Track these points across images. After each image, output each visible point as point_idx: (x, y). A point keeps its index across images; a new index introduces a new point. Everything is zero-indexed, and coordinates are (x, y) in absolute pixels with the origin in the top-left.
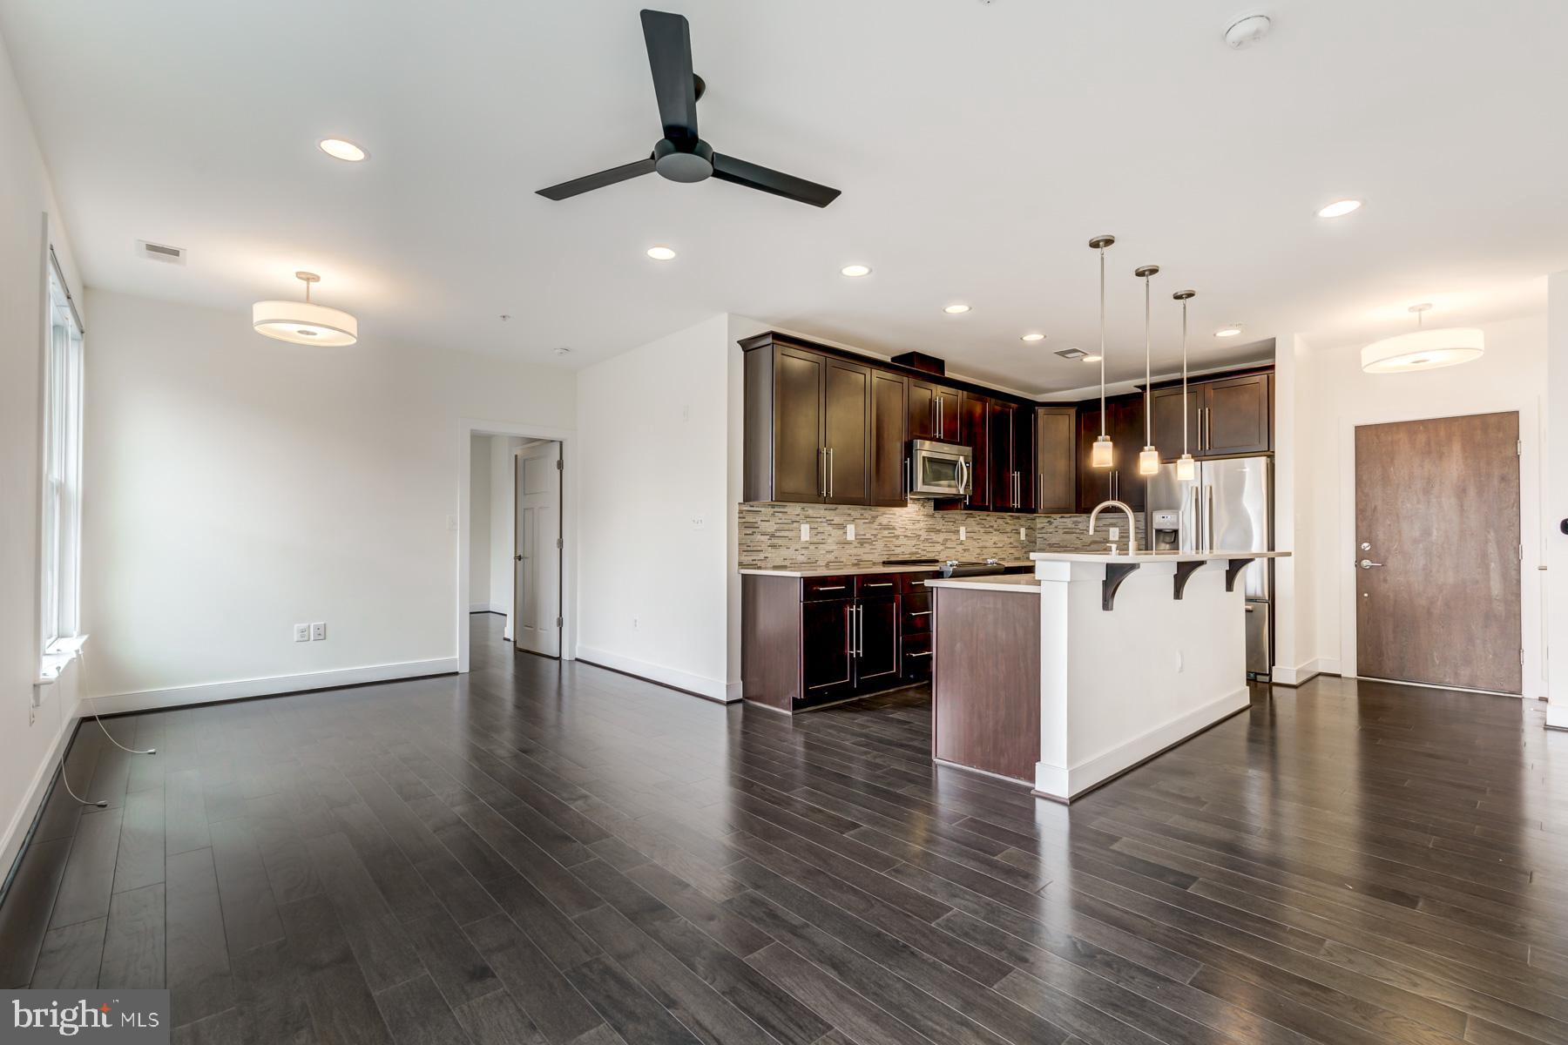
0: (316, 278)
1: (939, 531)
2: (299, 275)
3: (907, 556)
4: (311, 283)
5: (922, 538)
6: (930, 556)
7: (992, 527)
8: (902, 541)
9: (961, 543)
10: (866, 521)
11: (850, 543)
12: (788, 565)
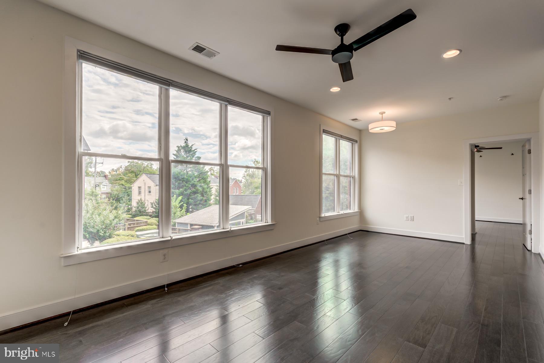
0: (384, 113)
2: (380, 113)
4: (383, 115)
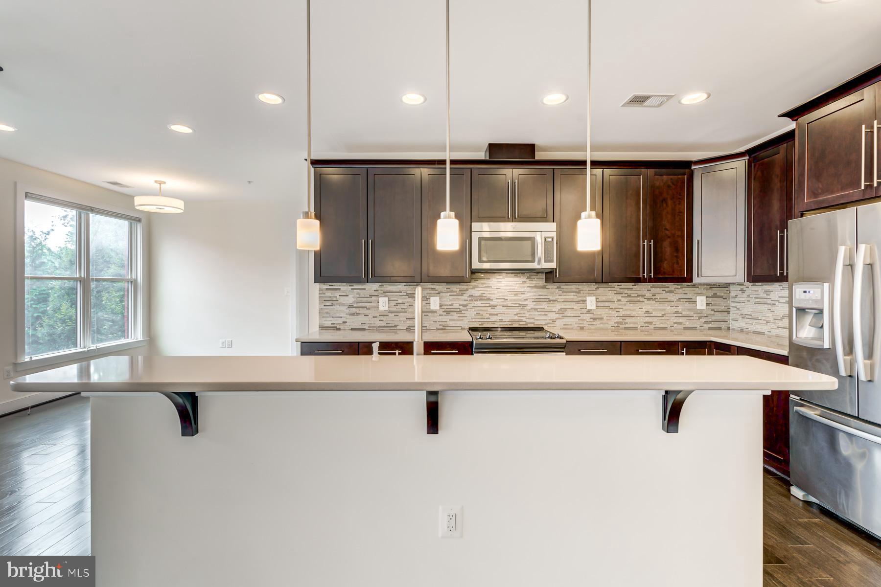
0: (165, 183)
1: (554, 301)
2: (156, 182)
3: (505, 323)
4: (162, 185)
5: (528, 307)
6: (538, 324)
7: (643, 296)
8: (500, 309)
9: (589, 312)
10: (455, 294)
11: (435, 312)
12: (367, 328)
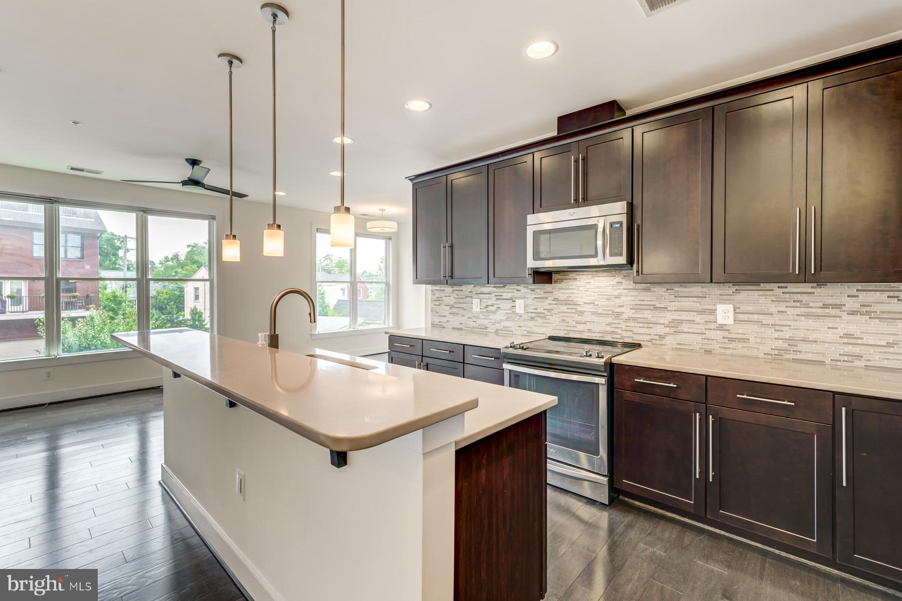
0: (385, 210)
2: (380, 210)
10: (540, 296)
11: (520, 316)
